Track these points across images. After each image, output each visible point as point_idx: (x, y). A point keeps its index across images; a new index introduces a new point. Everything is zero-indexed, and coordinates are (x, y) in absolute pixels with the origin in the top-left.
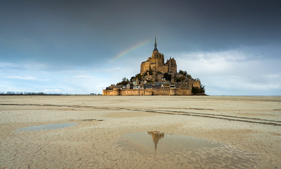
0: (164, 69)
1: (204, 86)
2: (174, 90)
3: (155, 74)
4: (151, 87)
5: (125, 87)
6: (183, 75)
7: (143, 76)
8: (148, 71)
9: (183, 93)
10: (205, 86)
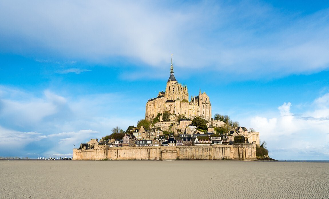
0: (190, 111)
1: (264, 142)
2: (221, 149)
3: (174, 119)
4: (172, 143)
5: (120, 143)
6: (224, 122)
7: (151, 123)
8: (161, 115)
9: (239, 156)
10: (266, 142)
